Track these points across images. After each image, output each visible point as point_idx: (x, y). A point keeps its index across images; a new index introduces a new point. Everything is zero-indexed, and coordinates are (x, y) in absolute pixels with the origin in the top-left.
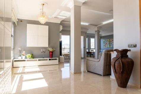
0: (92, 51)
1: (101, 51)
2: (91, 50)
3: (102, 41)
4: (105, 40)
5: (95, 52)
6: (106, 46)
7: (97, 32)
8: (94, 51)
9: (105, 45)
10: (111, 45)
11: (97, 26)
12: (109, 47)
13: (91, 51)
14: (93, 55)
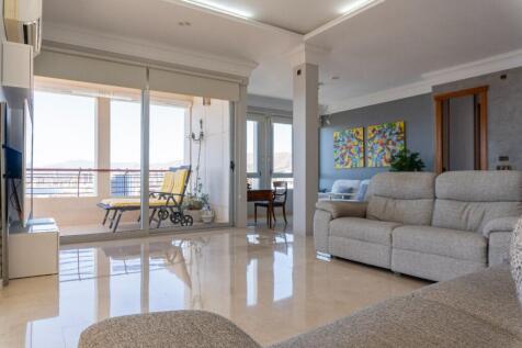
0: (277, 184)
1: (324, 184)
2: (274, 180)
3: (328, 136)
4: (343, 133)
5: (292, 191)
6: (346, 159)
7: (303, 72)
8: (290, 186)
9: (343, 156)
10: (370, 154)
11: (307, 37)
12: (361, 164)
13: (273, 188)
14: (282, 205)
